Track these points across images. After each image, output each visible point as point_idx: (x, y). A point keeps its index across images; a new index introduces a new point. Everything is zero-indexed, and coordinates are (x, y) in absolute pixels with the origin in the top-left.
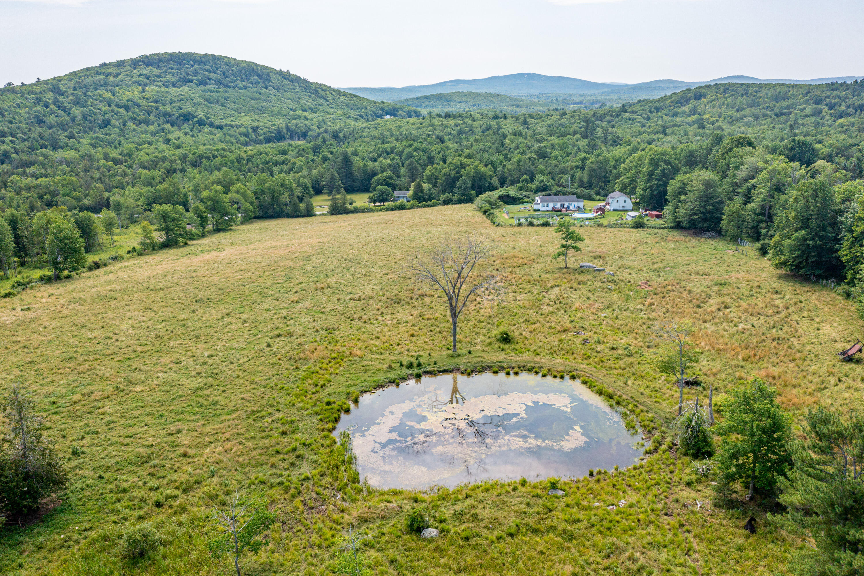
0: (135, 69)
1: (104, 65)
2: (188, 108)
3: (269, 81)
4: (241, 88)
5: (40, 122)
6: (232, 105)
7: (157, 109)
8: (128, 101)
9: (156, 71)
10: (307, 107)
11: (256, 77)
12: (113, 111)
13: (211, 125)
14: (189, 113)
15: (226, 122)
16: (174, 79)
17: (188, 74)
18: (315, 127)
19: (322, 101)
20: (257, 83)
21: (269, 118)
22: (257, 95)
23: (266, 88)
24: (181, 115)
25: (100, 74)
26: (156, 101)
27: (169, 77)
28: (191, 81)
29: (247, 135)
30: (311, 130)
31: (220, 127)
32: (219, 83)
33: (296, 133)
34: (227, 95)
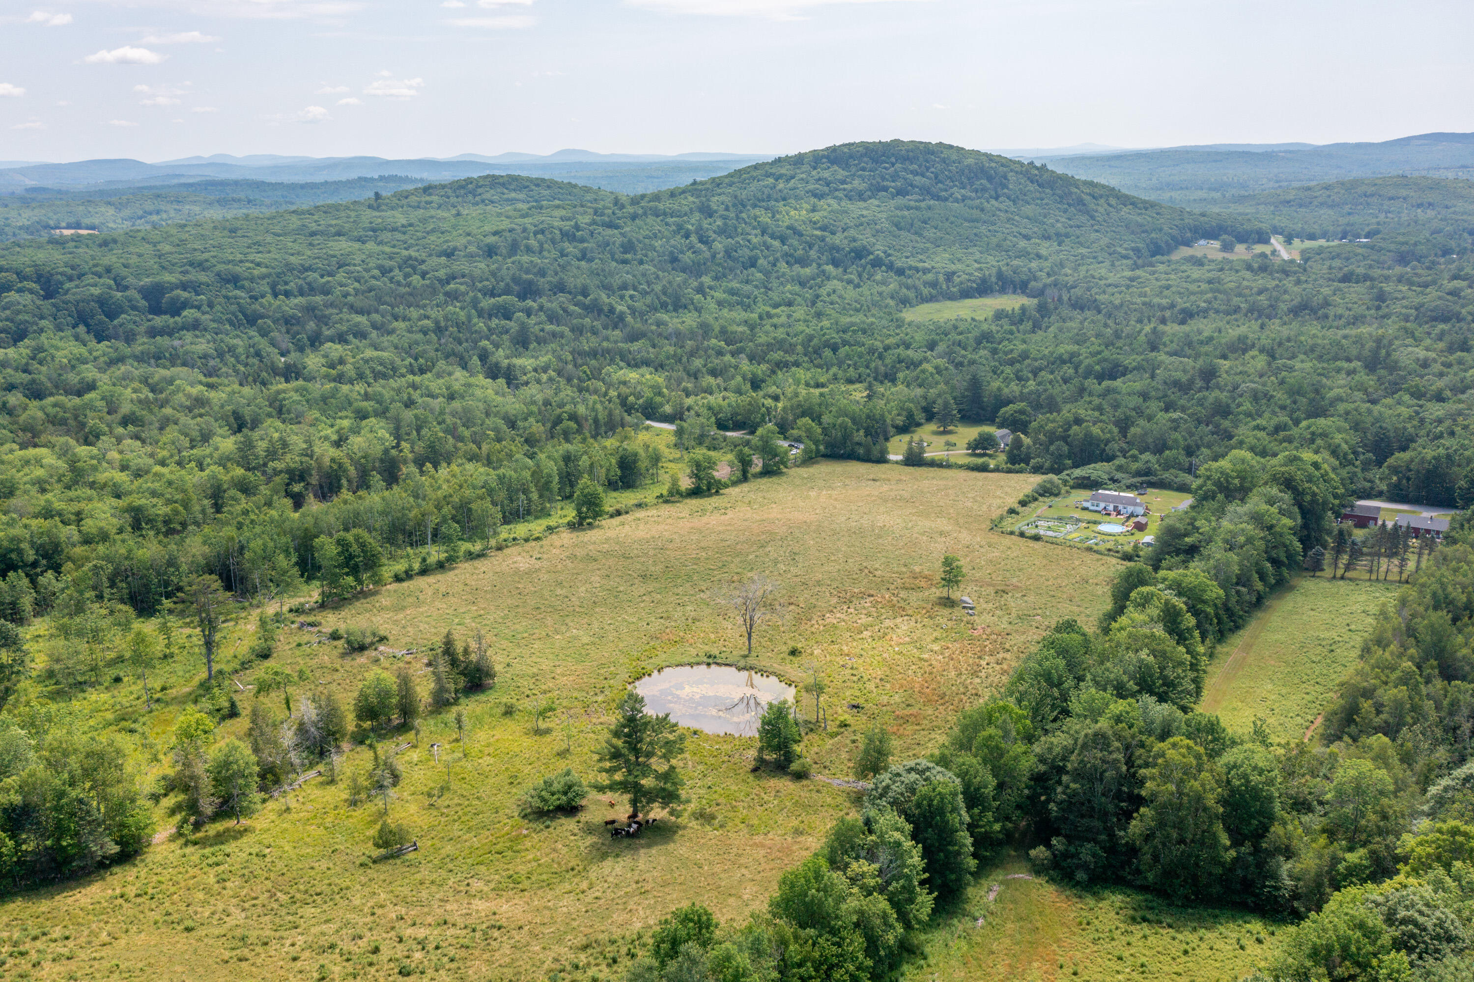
0: (815, 168)
1: (779, 161)
2: (865, 238)
3: (1004, 186)
4: (956, 201)
5: (674, 260)
6: (931, 233)
7: (823, 239)
8: (788, 228)
9: (841, 173)
10: (1052, 231)
11: (984, 182)
12: (765, 243)
13: (890, 267)
14: (865, 247)
15: (912, 262)
16: (862, 187)
17: (883, 179)
18: (1043, 274)
19: (1084, 218)
20: (984, 190)
21: (978, 256)
22: (976, 213)
23: (997, 199)
24: (852, 251)
25: (768, 175)
26: (824, 228)
27: (856, 183)
28: (885, 189)
29: (934, 284)
30: (1036, 279)
31: (900, 272)
32: (926, 191)
33: (1012, 282)
34: (929, 214)
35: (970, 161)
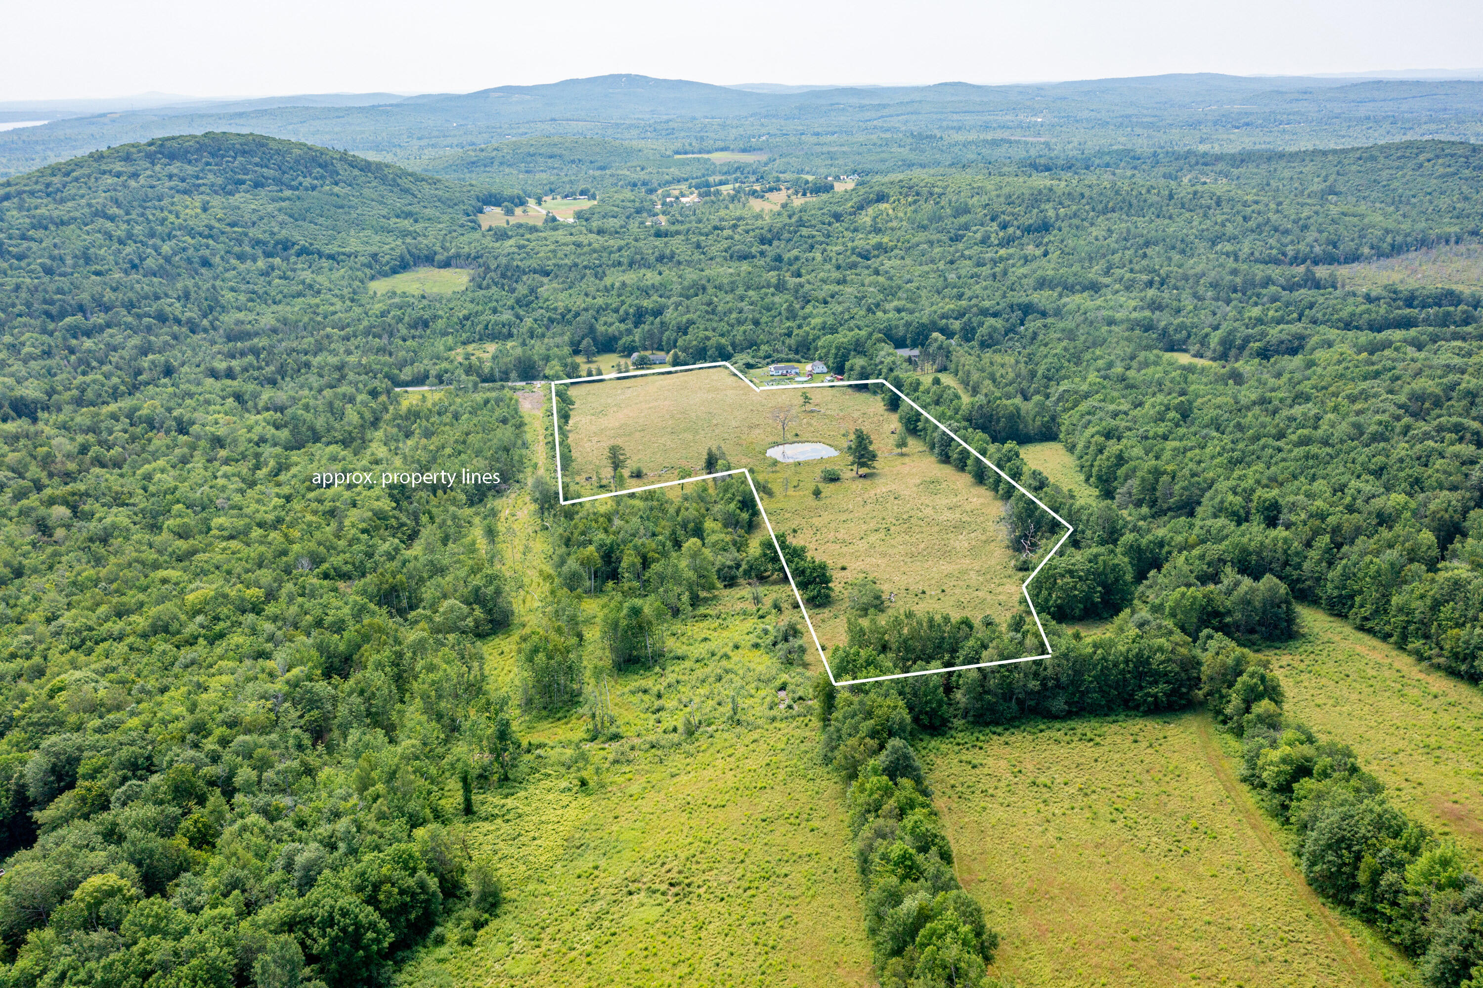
2: (279, 231)
3: (336, 173)
4: (306, 189)
6: (321, 220)
7: (246, 235)
8: (207, 226)
9: (190, 170)
10: (398, 211)
11: (317, 168)
14: (287, 240)
15: (334, 248)
16: (220, 181)
17: (234, 172)
18: (437, 248)
20: (323, 177)
21: (377, 238)
22: (336, 199)
23: (336, 184)
24: (277, 242)
25: (101, 172)
26: (235, 225)
27: (211, 176)
28: (243, 182)
29: (369, 265)
31: (335, 258)
32: (278, 182)
33: (419, 258)
34: (306, 205)
35: (296, 151)
